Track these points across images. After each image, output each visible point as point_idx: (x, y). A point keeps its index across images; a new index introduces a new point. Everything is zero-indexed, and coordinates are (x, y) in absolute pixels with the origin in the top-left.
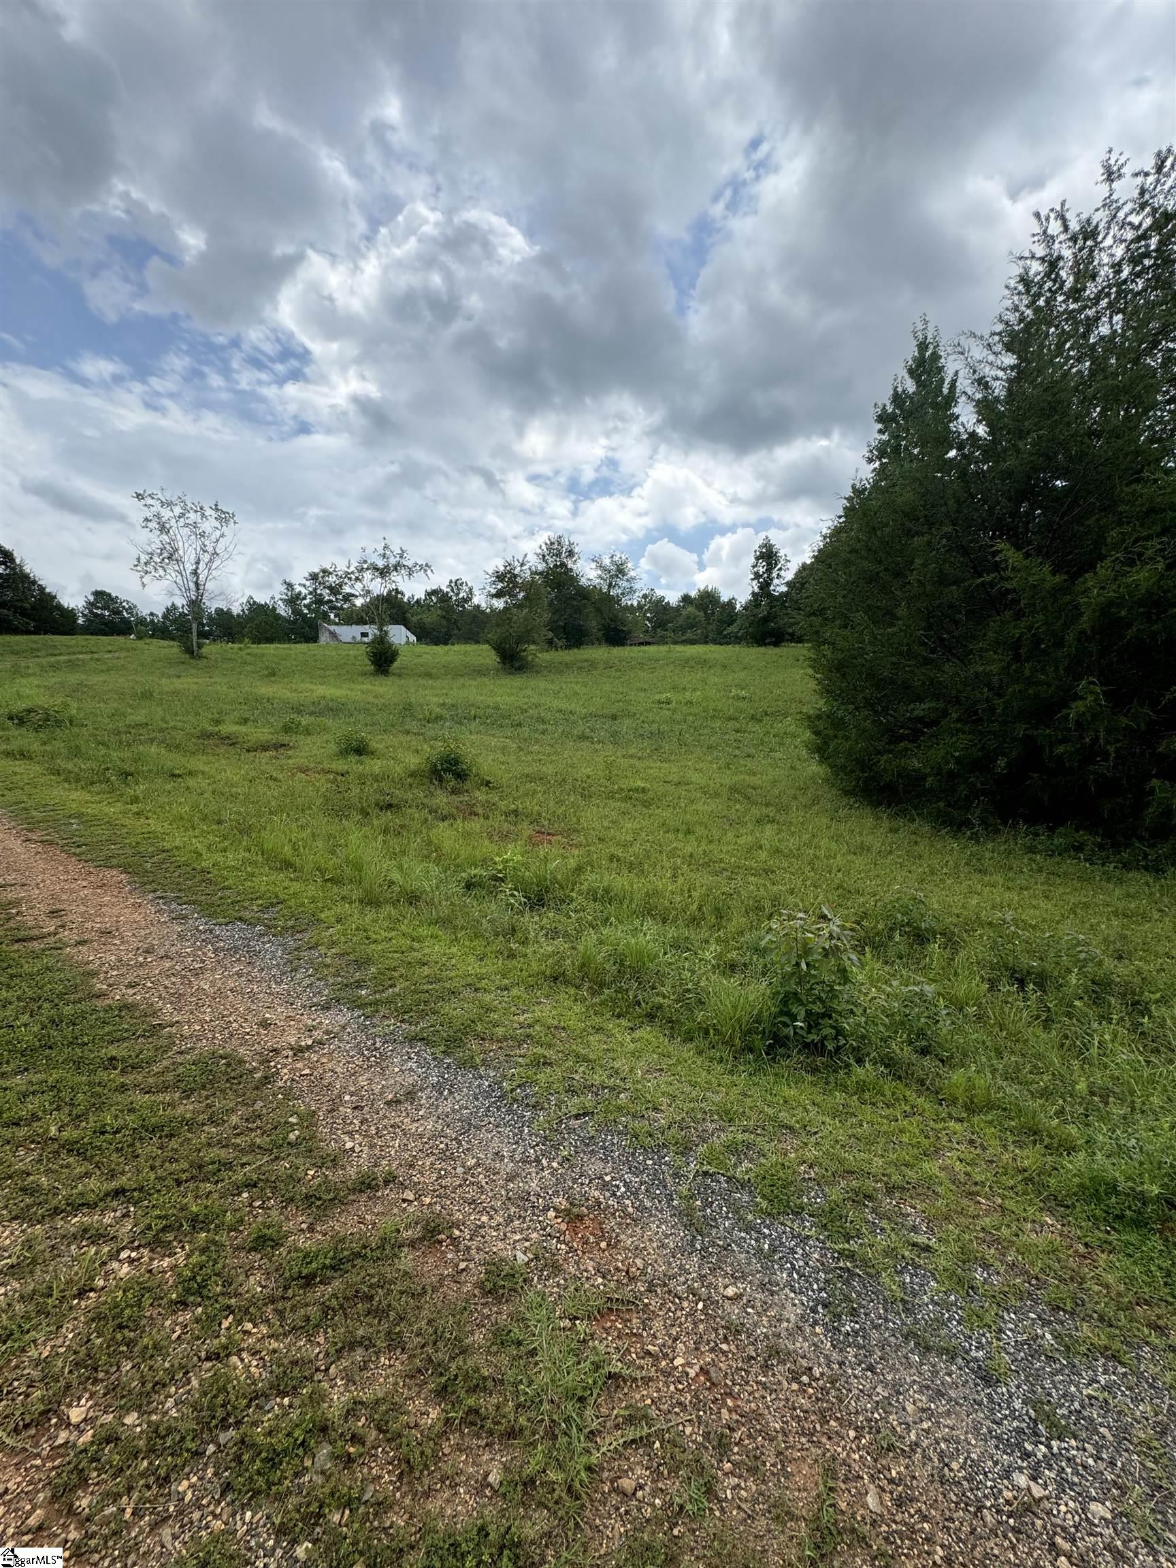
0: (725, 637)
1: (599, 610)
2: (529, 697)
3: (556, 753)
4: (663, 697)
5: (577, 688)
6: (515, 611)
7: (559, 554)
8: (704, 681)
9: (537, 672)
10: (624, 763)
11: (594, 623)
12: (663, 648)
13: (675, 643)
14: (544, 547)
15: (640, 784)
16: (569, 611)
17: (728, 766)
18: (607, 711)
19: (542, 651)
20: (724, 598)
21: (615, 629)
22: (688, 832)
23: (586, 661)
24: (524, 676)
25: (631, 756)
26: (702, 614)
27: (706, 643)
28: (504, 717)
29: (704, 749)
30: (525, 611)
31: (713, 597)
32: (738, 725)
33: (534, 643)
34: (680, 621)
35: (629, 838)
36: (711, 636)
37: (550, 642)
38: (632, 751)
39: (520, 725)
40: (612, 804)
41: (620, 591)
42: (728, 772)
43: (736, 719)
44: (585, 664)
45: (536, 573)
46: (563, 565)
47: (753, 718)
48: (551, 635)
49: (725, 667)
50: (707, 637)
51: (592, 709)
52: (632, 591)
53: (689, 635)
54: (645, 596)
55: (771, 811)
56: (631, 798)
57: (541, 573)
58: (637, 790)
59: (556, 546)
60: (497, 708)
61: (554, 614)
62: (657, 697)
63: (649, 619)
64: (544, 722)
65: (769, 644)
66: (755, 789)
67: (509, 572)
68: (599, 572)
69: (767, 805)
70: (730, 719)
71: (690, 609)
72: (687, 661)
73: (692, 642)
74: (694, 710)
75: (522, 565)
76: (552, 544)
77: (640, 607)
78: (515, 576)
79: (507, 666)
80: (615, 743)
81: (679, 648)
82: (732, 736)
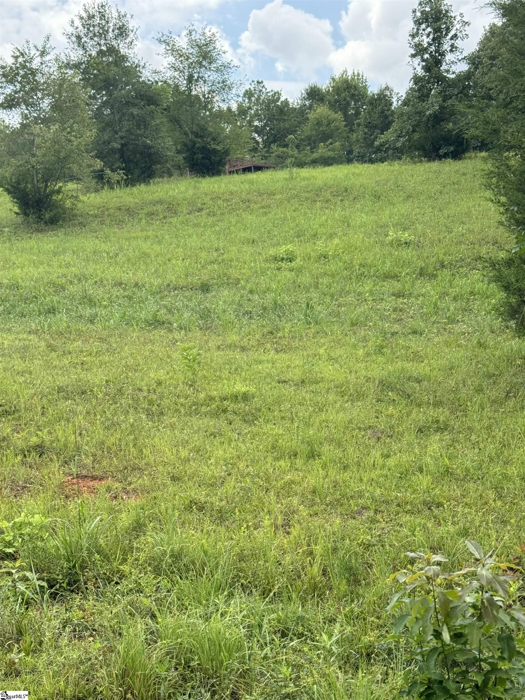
0: (379, 149)
1: (175, 121)
2: (68, 265)
3: (111, 351)
4: (282, 250)
5: (145, 246)
6: (37, 129)
7: (104, 33)
8: (346, 222)
9: (83, 225)
10: (218, 357)
11: (169, 142)
12: (281, 175)
13: (301, 165)
14: (78, 23)
15: (240, 388)
16: (126, 125)
17: (380, 350)
18: (195, 280)
19: (88, 190)
20: (373, 90)
21: (204, 149)
22: (312, 455)
23: (160, 202)
24: (61, 233)
25: (232, 346)
26: (339, 116)
27: (349, 161)
28: (26, 300)
29: (347, 327)
30: (54, 128)
31: (356, 88)
32: (398, 286)
33: (72, 178)
34: (307, 130)
35: (220, 472)
36: (356, 150)
37: (100, 176)
38: (233, 338)
39: (52, 311)
40: (196, 422)
41: (206, 89)
42: (380, 359)
43: (395, 277)
44: (159, 207)
45: (68, 65)
46: (112, 51)
47: (422, 273)
48: (99, 164)
49: (377, 197)
50: (350, 152)
51: (171, 277)
52: (225, 87)
53: (322, 150)
54: (249, 94)
55: (442, 413)
56: (225, 411)
57: (77, 66)
58: (235, 398)
59: (97, 20)
60: (16, 287)
61: (102, 130)
62: (272, 252)
63: (258, 131)
64: (91, 302)
65: (446, 156)
66: (419, 381)
67: (24, 67)
68: (171, 59)
69: (438, 404)
70: (387, 277)
71: (322, 110)
72: (318, 192)
73: (327, 162)
74: (332, 267)
75: (43, 53)
76: (91, 17)
77: (243, 111)
78: (33, 73)
79: (32, 218)
80: (204, 329)
81: (305, 172)
82: (390, 303)
